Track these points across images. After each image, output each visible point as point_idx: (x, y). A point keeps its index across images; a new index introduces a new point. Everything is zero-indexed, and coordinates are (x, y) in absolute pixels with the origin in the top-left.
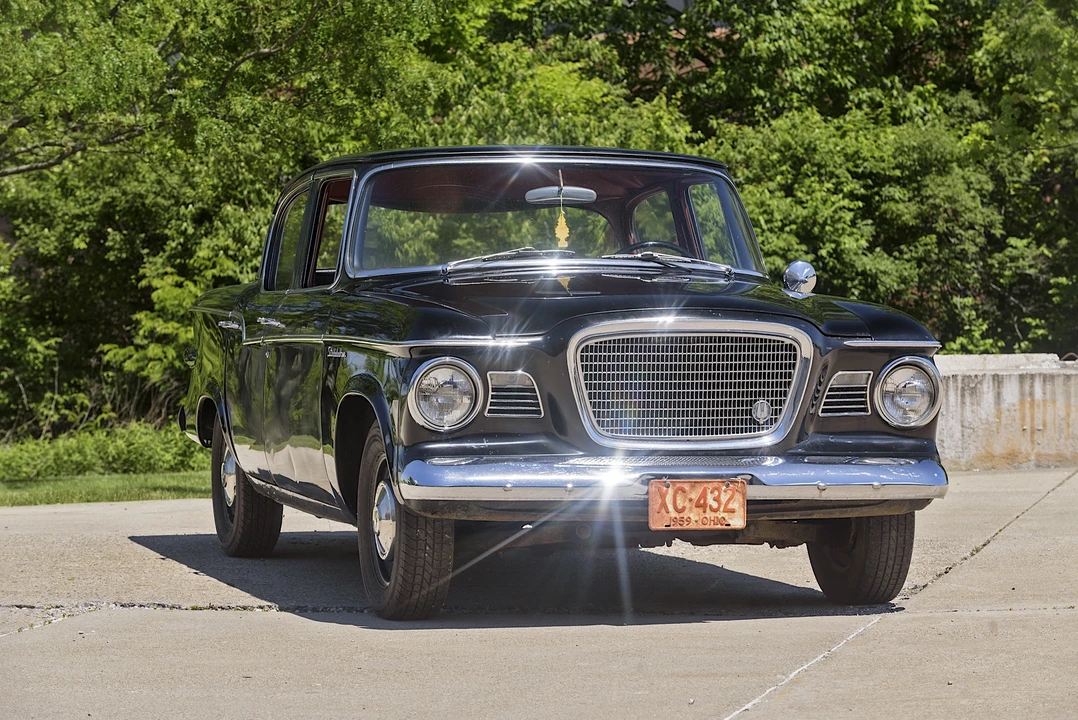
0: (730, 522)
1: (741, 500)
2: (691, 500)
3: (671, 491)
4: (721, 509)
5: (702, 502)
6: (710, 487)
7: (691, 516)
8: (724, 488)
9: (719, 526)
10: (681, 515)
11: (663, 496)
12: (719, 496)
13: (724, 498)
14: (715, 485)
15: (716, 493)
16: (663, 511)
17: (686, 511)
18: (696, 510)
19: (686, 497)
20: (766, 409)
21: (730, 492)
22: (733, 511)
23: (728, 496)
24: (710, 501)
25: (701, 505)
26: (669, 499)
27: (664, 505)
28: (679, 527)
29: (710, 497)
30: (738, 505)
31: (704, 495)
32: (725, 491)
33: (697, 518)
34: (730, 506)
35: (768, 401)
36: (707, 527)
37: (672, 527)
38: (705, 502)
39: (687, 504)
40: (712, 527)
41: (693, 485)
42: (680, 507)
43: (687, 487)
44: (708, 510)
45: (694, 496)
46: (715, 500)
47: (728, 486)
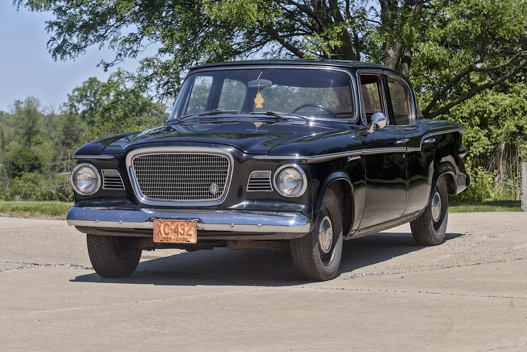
0: (190, 240)
1: (194, 230)
2: (171, 229)
3: (163, 225)
4: (185, 234)
5: (176, 230)
6: (180, 223)
7: (172, 237)
8: (186, 224)
9: (184, 242)
10: (167, 236)
11: (159, 227)
12: (184, 228)
13: (186, 229)
14: (182, 223)
15: (183, 227)
16: (159, 234)
17: (170, 234)
18: (174, 234)
19: (169, 228)
20: (215, 188)
21: (189, 227)
22: (191, 235)
23: (188, 228)
24: (180, 230)
25: (176, 232)
26: (162, 229)
27: (160, 231)
28: (166, 242)
29: (180, 228)
30: (193, 232)
31: (177, 227)
32: (187, 226)
33: (174, 238)
34: (189, 233)
35: (217, 184)
36: (179, 242)
37: (163, 241)
38: (178, 230)
39: (170, 231)
40: (181, 242)
41: (172, 223)
42: (167, 232)
43: (169, 223)
44: (179, 234)
45: (173, 227)
46: (182, 229)
47: (188, 223)
